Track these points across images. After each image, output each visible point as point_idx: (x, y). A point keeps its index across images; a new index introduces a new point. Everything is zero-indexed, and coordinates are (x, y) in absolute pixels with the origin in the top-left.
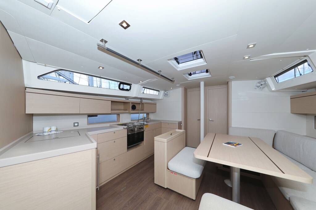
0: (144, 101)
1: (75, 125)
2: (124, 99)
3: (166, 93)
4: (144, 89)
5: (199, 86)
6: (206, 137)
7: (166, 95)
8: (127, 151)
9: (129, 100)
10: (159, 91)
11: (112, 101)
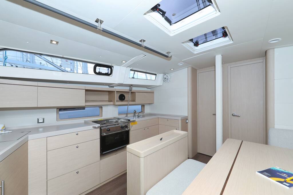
0: (134, 89)
1: (40, 121)
2: (107, 87)
3: (165, 77)
4: (133, 72)
5: (213, 64)
6: (226, 142)
7: (165, 79)
8: (101, 159)
9: (115, 88)
10: (156, 75)
11: (86, 90)
